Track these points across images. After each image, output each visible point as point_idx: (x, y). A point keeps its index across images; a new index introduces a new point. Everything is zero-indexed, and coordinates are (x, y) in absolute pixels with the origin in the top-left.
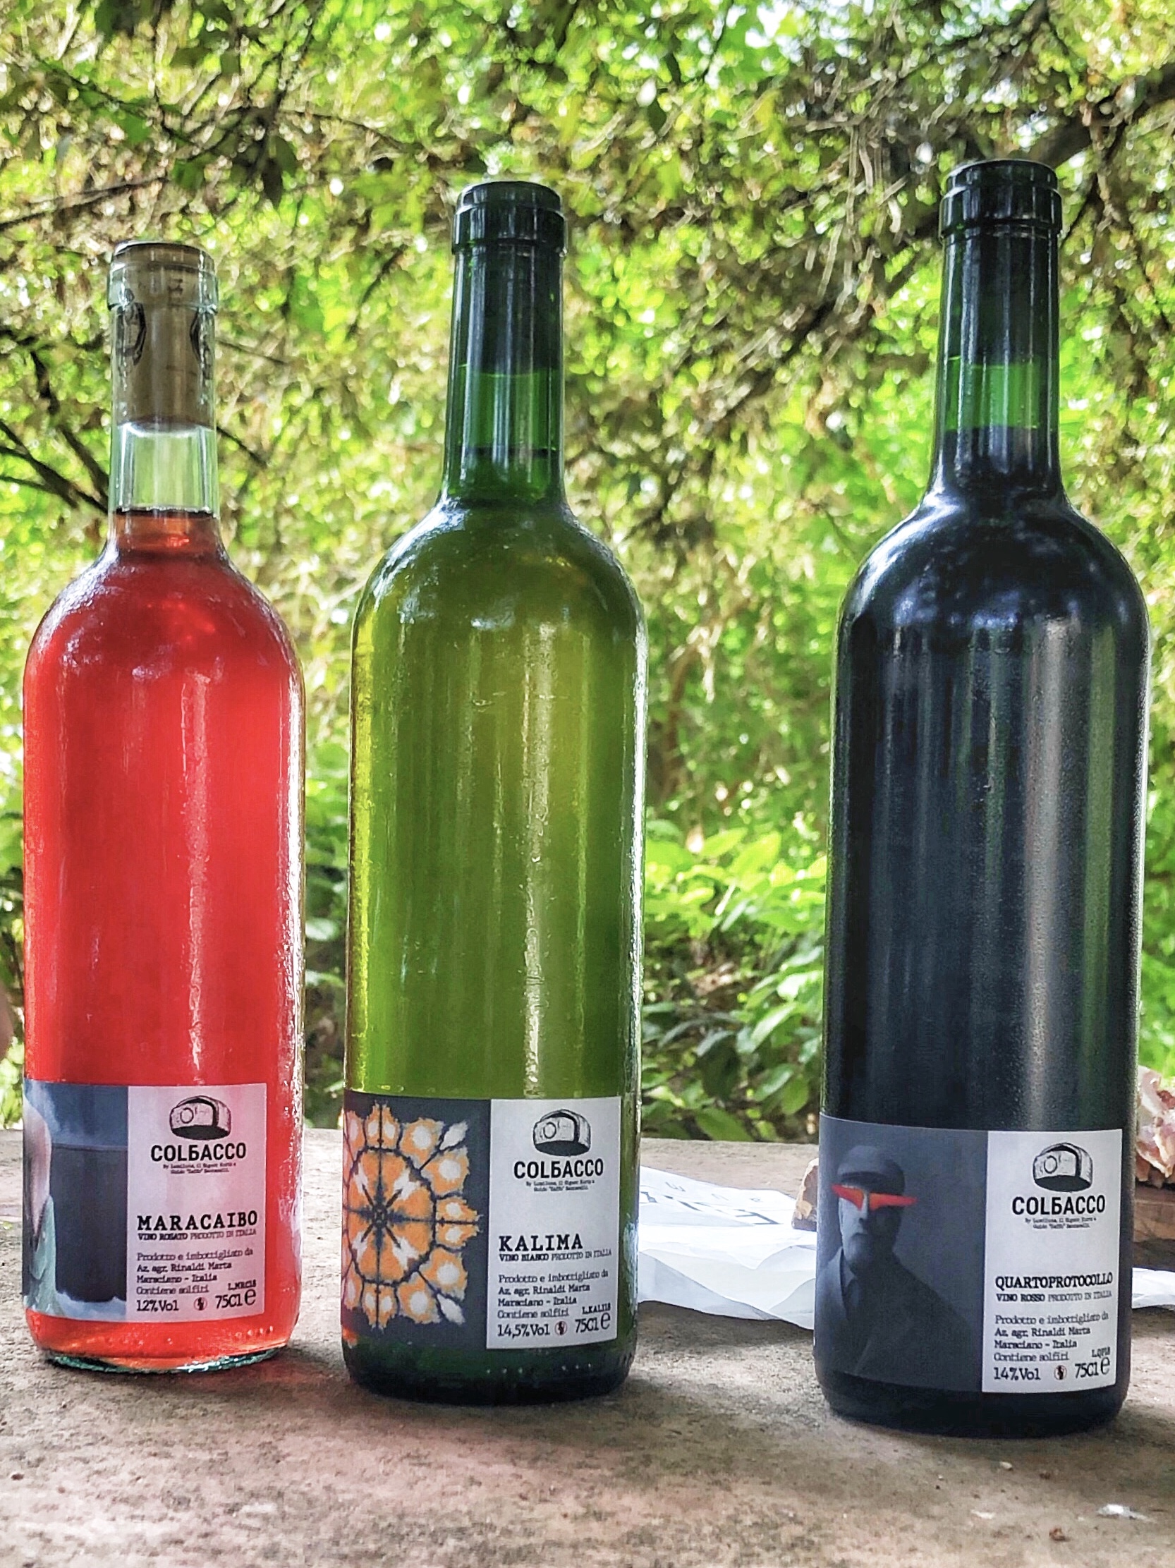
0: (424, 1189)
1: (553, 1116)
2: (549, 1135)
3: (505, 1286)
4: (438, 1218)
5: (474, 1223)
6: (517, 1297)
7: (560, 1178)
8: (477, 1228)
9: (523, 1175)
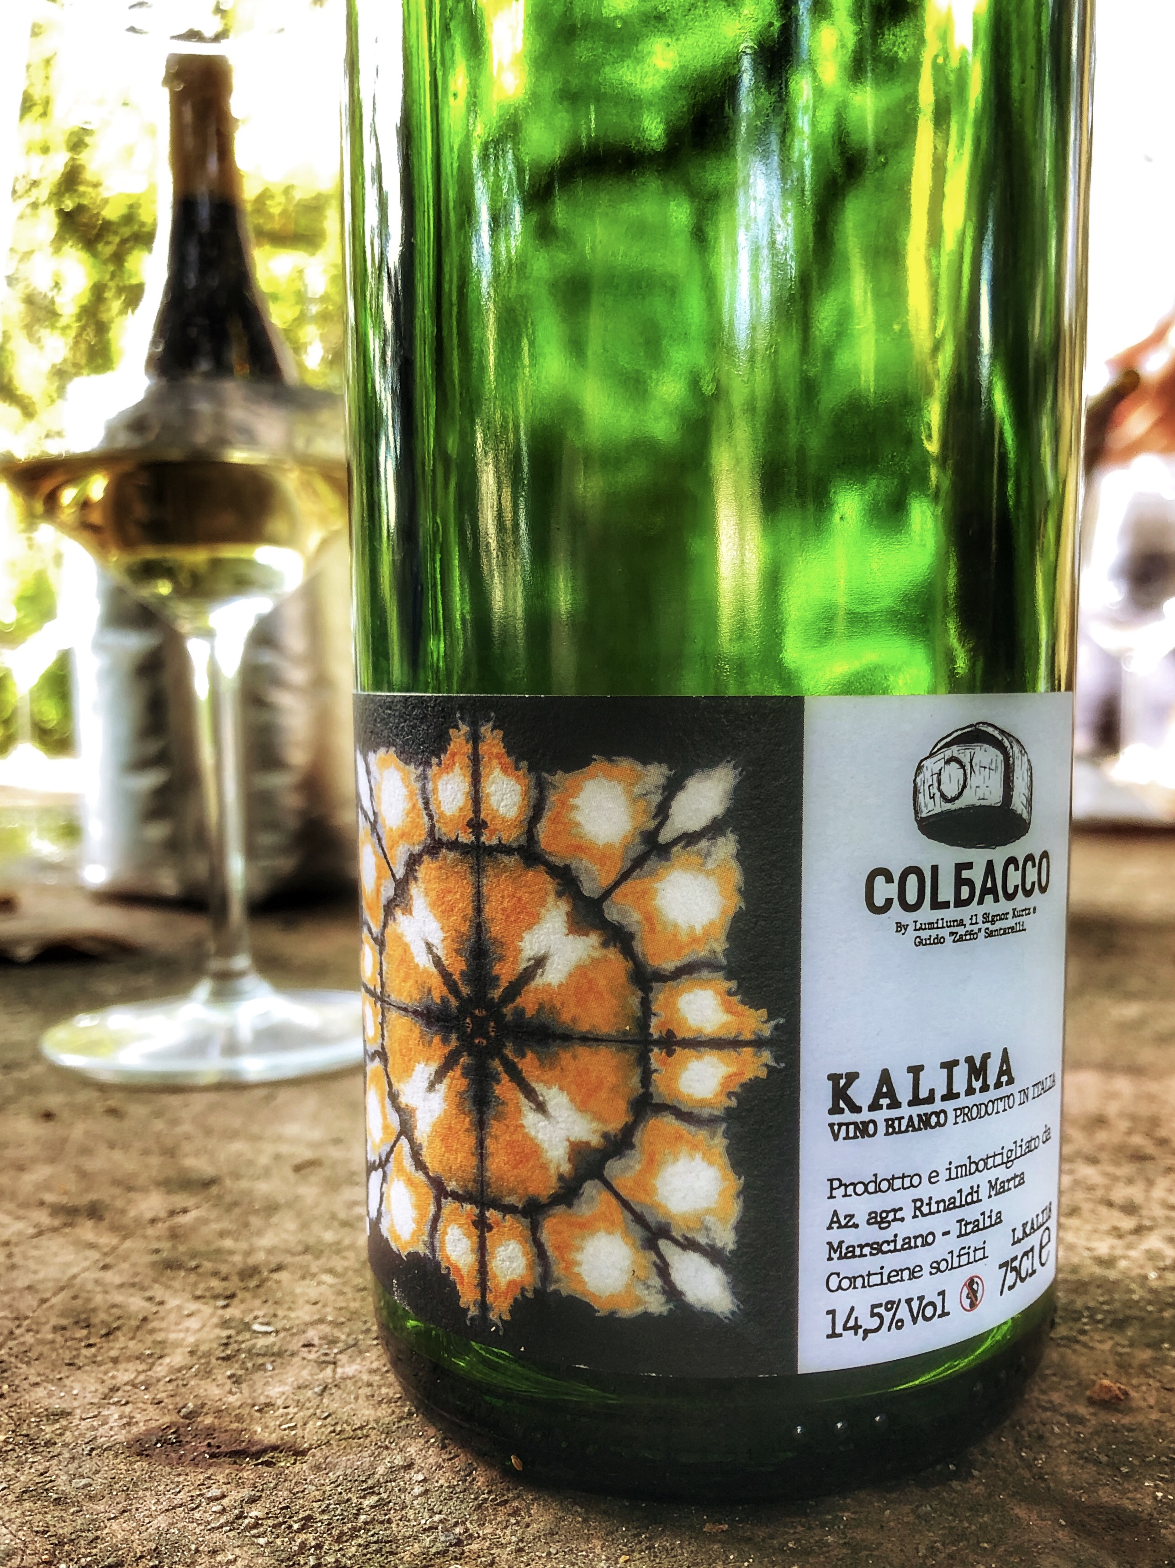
0: (613, 955)
1: (956, 741)
2: (951, 790)
3: (844, 1205)
4: (655, 1032)
5: (758, 1043)
6: (874, 1234)
7: (974, 906)
8: (767, 1056)
9: (889, 902)
